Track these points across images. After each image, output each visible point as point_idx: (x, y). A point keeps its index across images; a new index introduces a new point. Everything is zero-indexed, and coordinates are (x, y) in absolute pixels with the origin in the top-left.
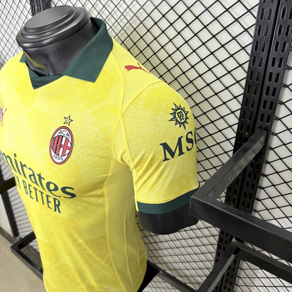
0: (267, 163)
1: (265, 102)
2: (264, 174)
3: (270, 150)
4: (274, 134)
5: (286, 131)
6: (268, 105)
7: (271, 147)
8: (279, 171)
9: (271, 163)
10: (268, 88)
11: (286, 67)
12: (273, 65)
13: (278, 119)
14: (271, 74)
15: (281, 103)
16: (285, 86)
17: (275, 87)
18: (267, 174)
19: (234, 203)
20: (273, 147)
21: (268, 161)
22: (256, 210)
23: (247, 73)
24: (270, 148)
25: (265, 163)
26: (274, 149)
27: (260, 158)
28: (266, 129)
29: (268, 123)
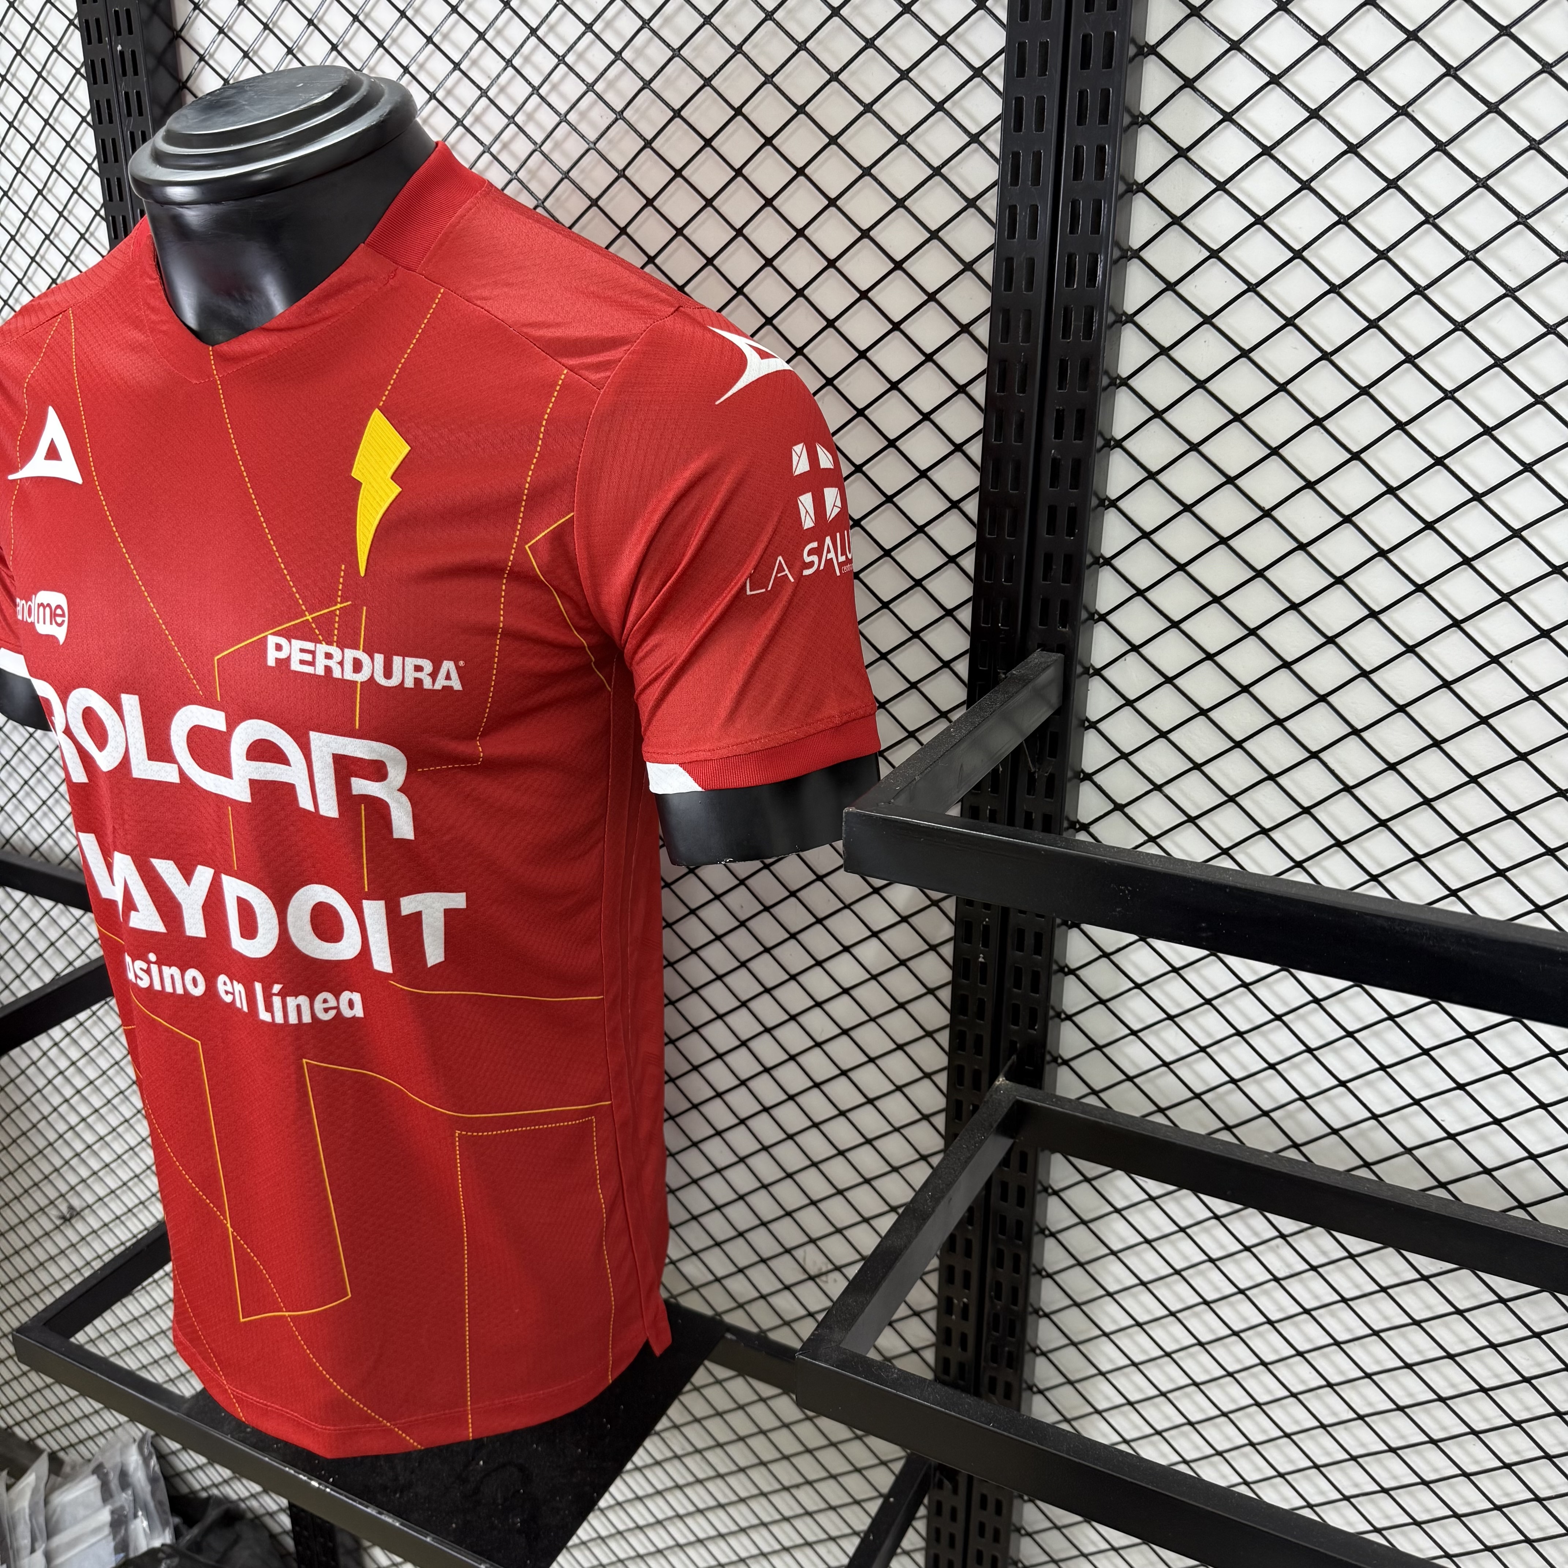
0: (1082, 780)
1: (1049, 559)
2: (1078, 822)
3: (1087, 728)
4: (1091, 671)
5: (1128, 656)
6: (1058, 568)
7: (1087, 720)
8: (1124, 803)
9: (1097, 778)
10: (1053, 511)
11: (1100, 442)
12: (1058, 435)
13: (1096, 617)
14: (1056, 463)
15: (1101, 561)
16: (1107, 503)
17: (1073, 504)
18: (1086, 821)
19: (986, 945)
20: (1094, 718)
21: (1083, 771)
22: (1067, 966)
23: (982, 470)
24: (1087, 724)
25: (1076, 781)
26: (1101, 726)
27: (1053, 754)
28: (1061, 649)
29: (1064, 627)
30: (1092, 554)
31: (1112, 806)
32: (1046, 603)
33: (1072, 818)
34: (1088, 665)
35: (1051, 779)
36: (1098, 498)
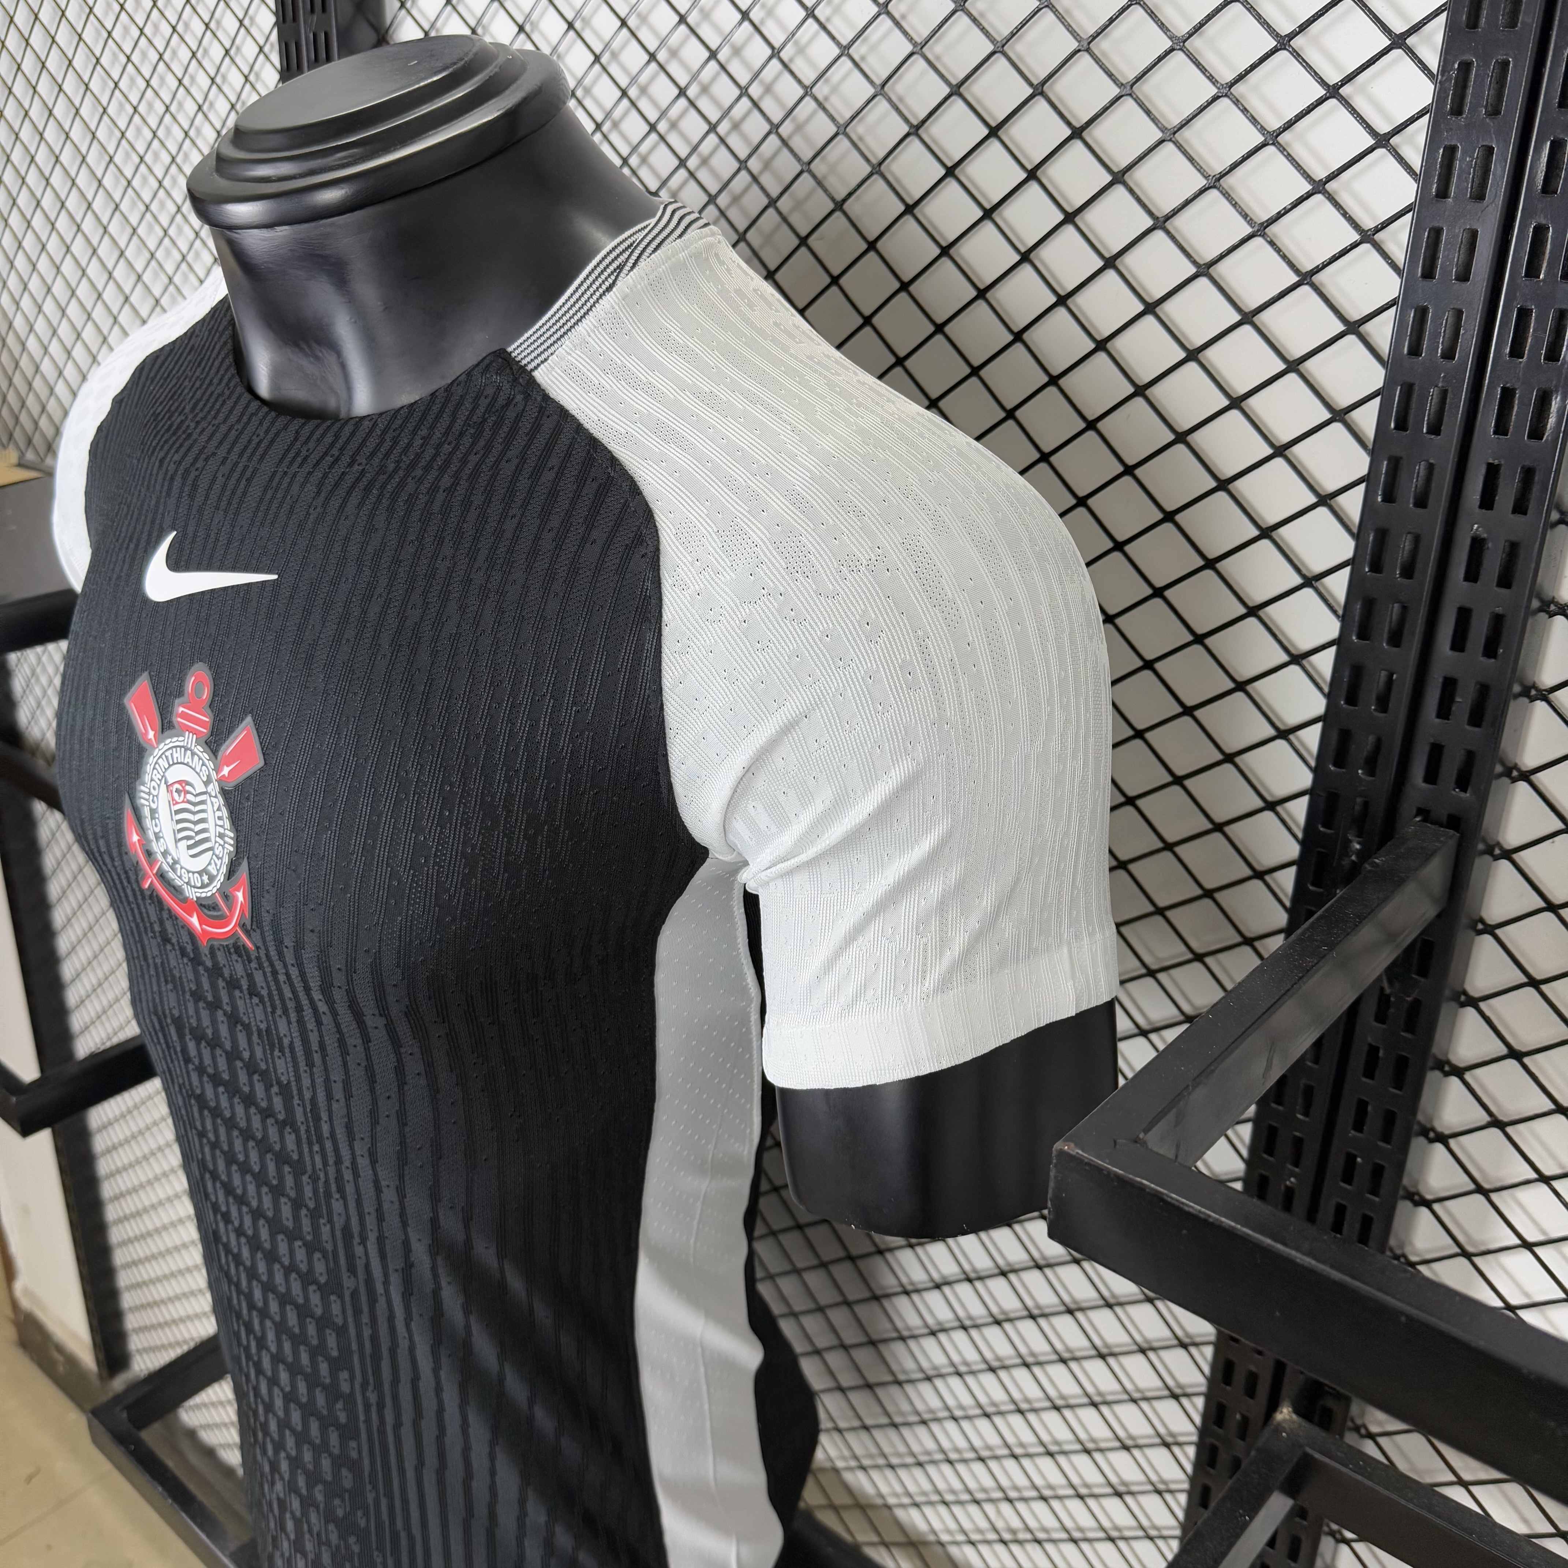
0: (1463, 1005)
1: (1450, 685)
2: (1448, 1062)
3: (1480, 933)
4: (1497, 851)
5: (1557, 839)
7: (1482, 921)
8: (1524, 1049)
9: (1483, 1005)
10: (1464, 615)
11: (1555, 515)
12: (1487, 501)
13: (1515, 773)
14: (1477, 545)
15: (1533, 692)
16: (1552, 607)
17: (1499, 610)
18: (1462, 1065)
20: (1493, 917)
21: (1465, 993)
22: (1403, 1256)
23: (1358, 537)
26: (1500, 932)
27: (1423, 972)
28: (1454, 822)
29: (1464, 790)
30: (1522, 684)
31: (1504, 1051)
32: (1436, 751)
33: (1441, 1056)
34: (1492, 843)
35: (1415, 1007)
36: (1541, 600)
